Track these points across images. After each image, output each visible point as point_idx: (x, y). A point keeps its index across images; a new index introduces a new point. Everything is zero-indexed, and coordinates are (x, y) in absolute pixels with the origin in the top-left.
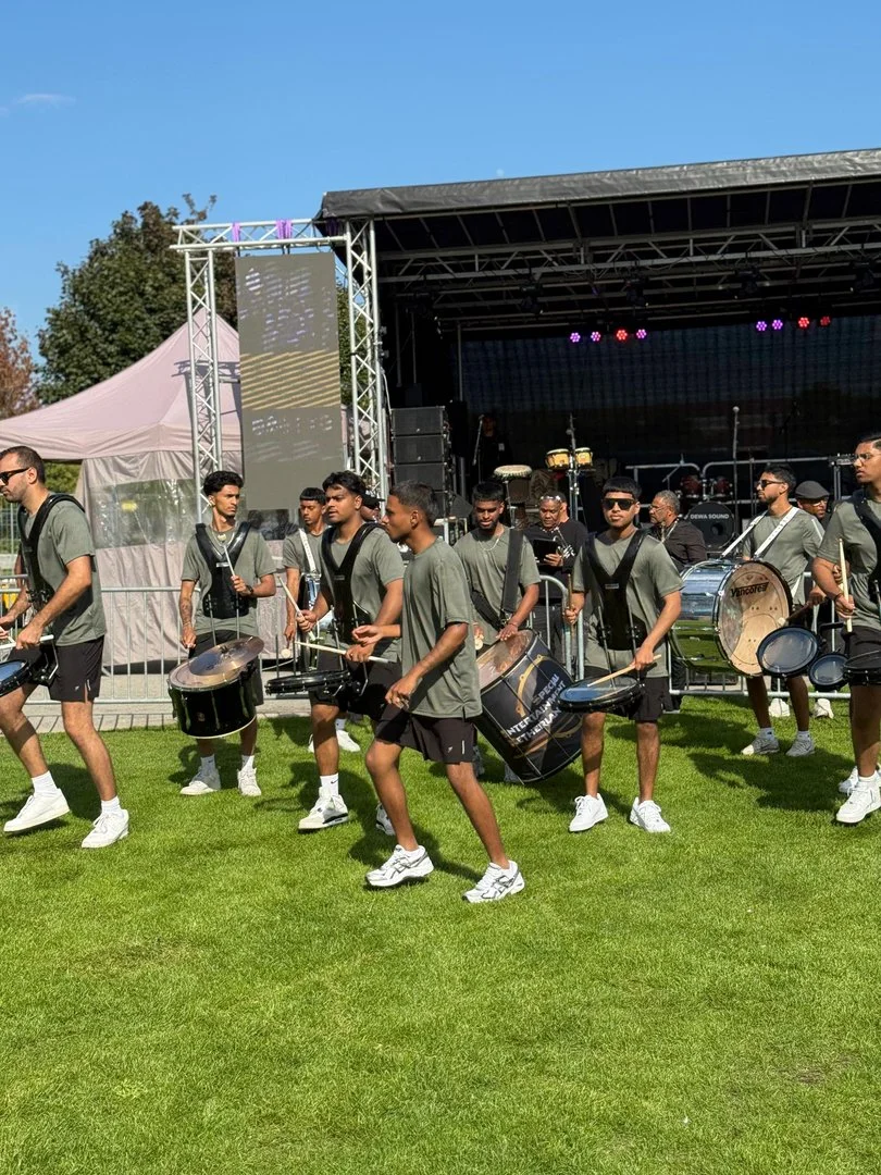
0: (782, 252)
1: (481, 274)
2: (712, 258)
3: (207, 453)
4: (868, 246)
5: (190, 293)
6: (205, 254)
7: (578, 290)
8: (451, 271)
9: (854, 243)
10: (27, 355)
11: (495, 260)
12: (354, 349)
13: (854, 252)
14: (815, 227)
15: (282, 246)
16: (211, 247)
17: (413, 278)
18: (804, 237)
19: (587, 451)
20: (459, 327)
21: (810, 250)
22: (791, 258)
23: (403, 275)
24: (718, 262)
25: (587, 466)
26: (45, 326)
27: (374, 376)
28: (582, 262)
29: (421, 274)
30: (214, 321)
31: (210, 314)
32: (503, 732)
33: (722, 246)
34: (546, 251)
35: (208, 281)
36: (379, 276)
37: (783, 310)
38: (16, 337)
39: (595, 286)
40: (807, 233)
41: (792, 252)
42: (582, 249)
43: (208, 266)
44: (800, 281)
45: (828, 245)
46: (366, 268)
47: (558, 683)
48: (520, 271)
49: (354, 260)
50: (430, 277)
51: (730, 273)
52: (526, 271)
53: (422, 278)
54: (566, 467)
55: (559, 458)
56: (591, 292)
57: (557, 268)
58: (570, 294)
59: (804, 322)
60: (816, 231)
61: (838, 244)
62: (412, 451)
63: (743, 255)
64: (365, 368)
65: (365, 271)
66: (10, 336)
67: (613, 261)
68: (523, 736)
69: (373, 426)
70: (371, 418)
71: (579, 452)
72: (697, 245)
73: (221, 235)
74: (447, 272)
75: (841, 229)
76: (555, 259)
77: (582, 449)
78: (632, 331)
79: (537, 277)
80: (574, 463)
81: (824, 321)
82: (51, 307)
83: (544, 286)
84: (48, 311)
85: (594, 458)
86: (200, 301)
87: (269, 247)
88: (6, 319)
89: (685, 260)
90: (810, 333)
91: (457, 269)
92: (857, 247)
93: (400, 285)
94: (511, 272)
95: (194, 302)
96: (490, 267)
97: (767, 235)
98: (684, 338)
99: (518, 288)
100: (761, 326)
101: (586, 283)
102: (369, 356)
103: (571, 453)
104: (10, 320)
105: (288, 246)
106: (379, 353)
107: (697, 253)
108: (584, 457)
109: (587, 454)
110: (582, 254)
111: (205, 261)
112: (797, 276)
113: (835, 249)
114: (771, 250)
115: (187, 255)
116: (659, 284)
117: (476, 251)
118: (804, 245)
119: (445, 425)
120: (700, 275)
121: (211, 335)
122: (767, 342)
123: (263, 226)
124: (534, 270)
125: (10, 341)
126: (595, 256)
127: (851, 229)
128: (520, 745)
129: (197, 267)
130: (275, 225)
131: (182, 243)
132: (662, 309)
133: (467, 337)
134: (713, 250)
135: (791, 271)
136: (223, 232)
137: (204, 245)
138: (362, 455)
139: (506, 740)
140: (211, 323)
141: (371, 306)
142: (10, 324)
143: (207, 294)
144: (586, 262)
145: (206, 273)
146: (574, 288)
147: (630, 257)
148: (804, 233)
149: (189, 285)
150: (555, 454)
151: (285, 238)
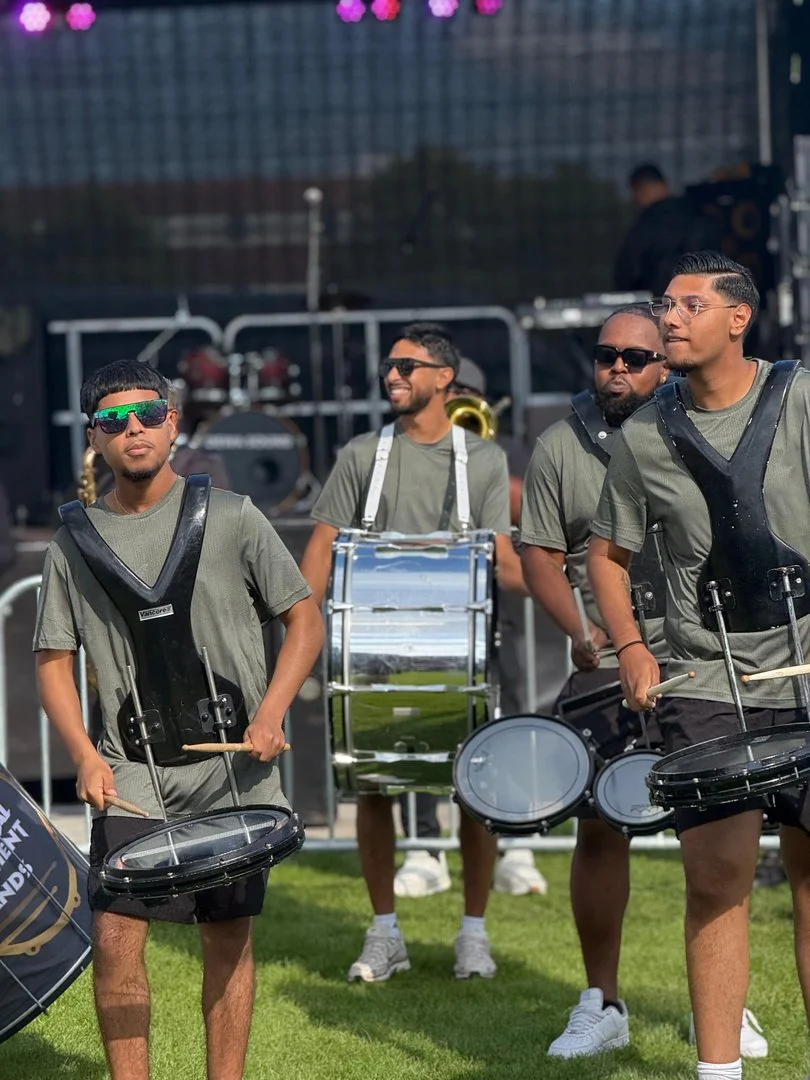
78: (60, 8)
90: (457, 29)
98: (176, 29)
122: (360, 46)
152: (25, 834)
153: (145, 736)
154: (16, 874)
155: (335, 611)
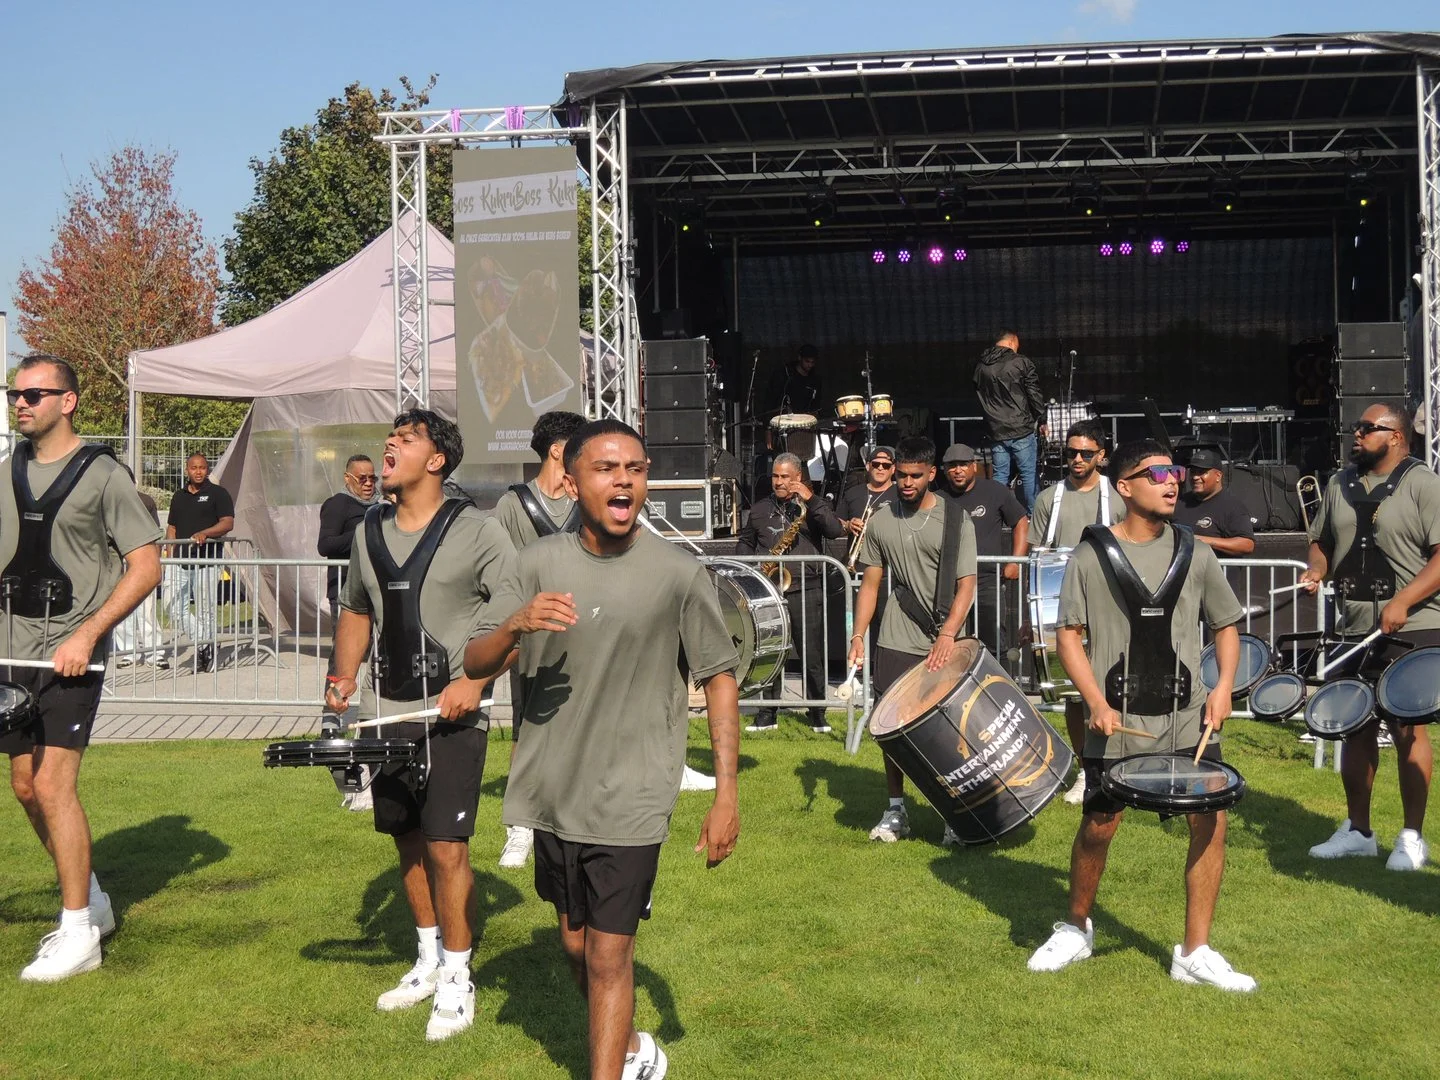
0: (1128, 162)
1: (760, 176)
2: (1043, 165)
3: (411, 391)
4: (1230, 158)
5: (395, 195)
6: (415, 146)
7: (882, 198)
8: (723, 172)
9: (1214, 154)
10: (214, 268)
11: (778, 159)
12: (596, 265)
13: (1214, 164)
14: (1168, 133)
15: (512, 138)
16: (423, 138)
17: (676, 179)
18: (1154, 144)
19: (887, 399)
20: (735, 240)
21: (1161, 160)
22: (1140, 169)
23: (662, 175)
24: (1051, 169)
25: (886, 416)
26: (234, 234)
27: (621, 300)
28: (885, 165)
29: (685, 175)
30: (424, 227)
31: (420, 219)
32: (940, 778)
33: (1057, 150)
34: (840, 150)
35: (419, 180)
36: (630, 176)
37: (1132, 231)
38: (202, 245)
39: (902, 194)
40: (1158, 140)
41: (1140, 161)
42: (885, 149)
43: (419, 161)
44: (1150, 197)
45: (1183, 155)
46: (615, 166)
47: (1013, 712)
48: (808, 174)
49: (600, 157)
50: (697, 179)
51: (1066, 184)
52: (816, 174)
53: (686, 180)
54: (860, 418)
55: (851, 407)
56: (897, 202)
57: (854, 172)
58: (873, 203)
59: (1157, 246)
60: (1168, 138)
61: (1194, 154)
62: (667, 393)
63: (1080, 163)
64: (610, 289)
65: (613, 170)
66: (193, 244)
67: (923, 164)
68: (967, 783)
69: (620, 362)
70: (617, 352)
71: (875, 400)
72: (1026, 149)
73: (436, 124)
74: (719, 173)
75: (1199, 136)
76: (850, 160)
77: (880, 396)
78: (948, 250)
79: (829, 182)
80: (869, 412)
81: (1183, 246)
82: (240, 210)
83: (838, 193)
84: (238, 216)
85: (894, 408)
86: (408, 204)
87: (495, 139)
88: (190, 224)
89: (1010, 167)
90: (1165, 260)
91: (730, 170)
92: (1218, 158)
93: (660, 187)
94: (797, 175)
95: (401, 205)
96: (773, 168)
97: (1111, 140)
99: (804, 194)
100: (1106, 249)
101: (891, 191)
102: (616, 273)
103: (866, 400)
104: (195, 225)
105: (519, 138)
106: (629, 270)
107: (1025, 159)
108: (883, 406)
109: (887, 403)
110: (885, 154)
111: (416, 156)
112: (1147, 190)
113: (1191, 159)
114: (1116, 157)
115: (394, 148)
116: (981, 195)
117: (754, 150)
118: (1154, 154)
119: (708, 362)
120: (1030, 185)
121: (420, 245)
122: (1113, 269)
123: (489, 114)
124: (825, 173)
125: (194, 250)
126: (902, 157)
127: (1210, 136)
128: (962, 796)
129: (406, 161)
130: (503, 112)
131: (388, 133)
132: (987, 224)
133: (743, 252)
134: (1045, 157)
135: (1140, 184)
136: (440, 122)
137: (415, 135)
138: (604, 397)
139: (943, 789)
140: (421, 231)
141: (620, 214)
142: (195, 230)
143: (416, 195)
144: (889, 166)
145: (416, 169)
146: (877, 195)
147: (944, 161)
148: (1154, 139)
149: (395, 184)
150: (846, 401)
151: (514, 127)
152: (1023, 717)
153: (1126, 691)
154: (1018, 740)
155: (1032, 600)
